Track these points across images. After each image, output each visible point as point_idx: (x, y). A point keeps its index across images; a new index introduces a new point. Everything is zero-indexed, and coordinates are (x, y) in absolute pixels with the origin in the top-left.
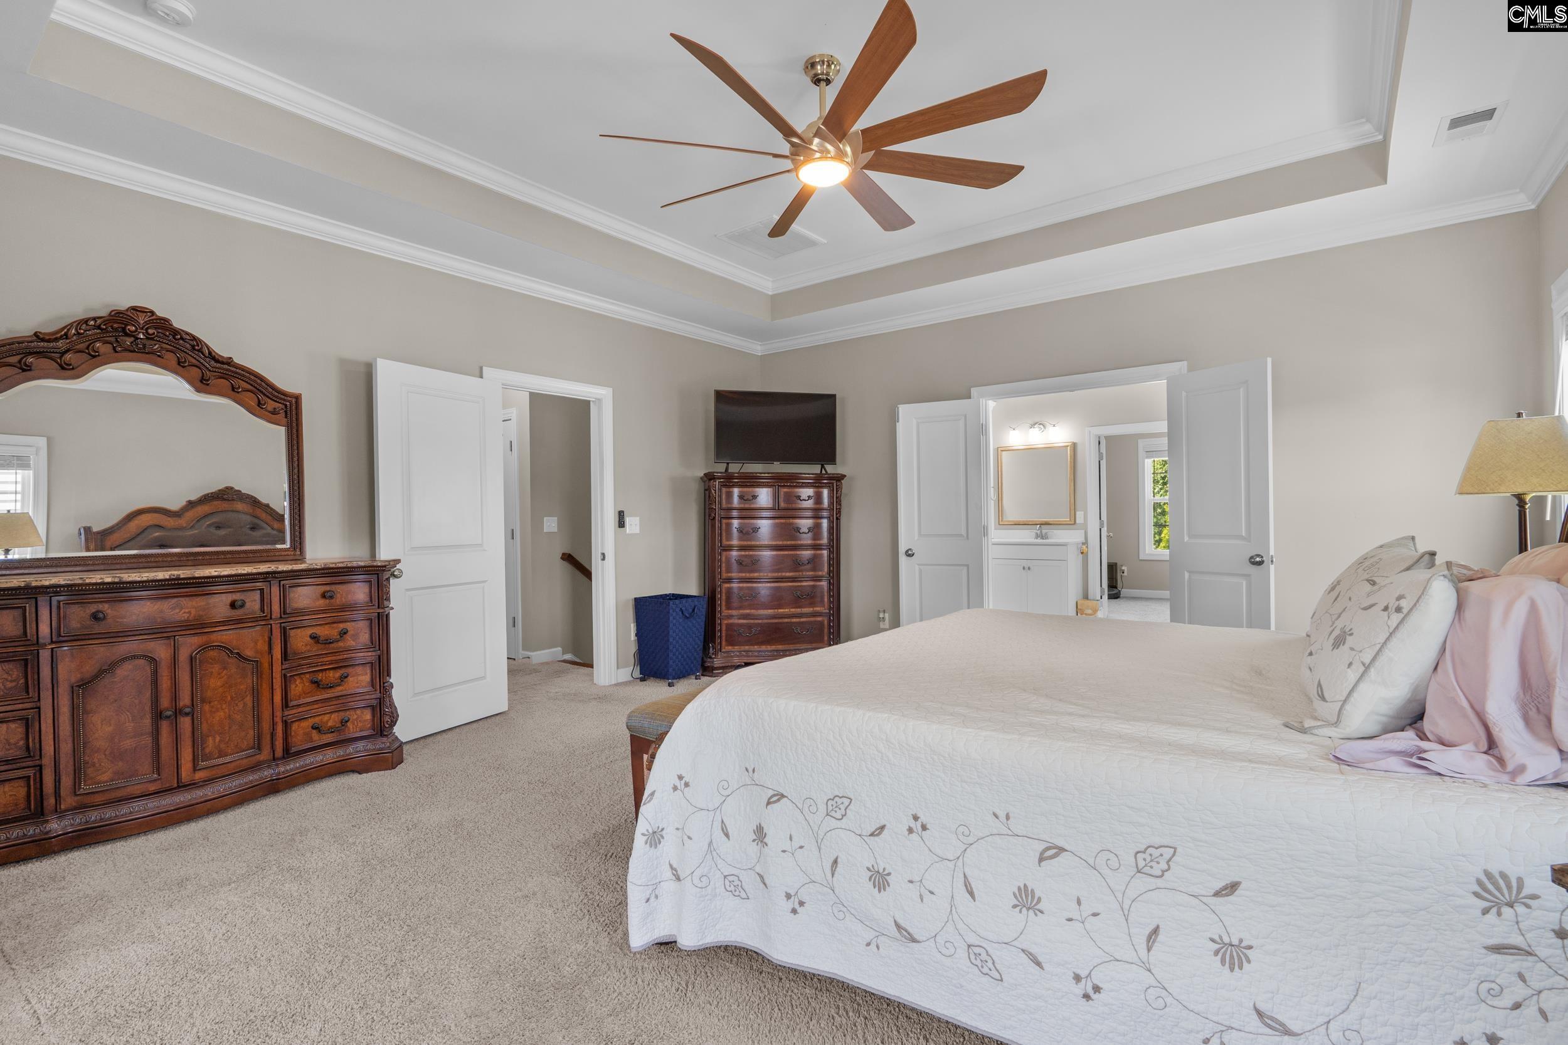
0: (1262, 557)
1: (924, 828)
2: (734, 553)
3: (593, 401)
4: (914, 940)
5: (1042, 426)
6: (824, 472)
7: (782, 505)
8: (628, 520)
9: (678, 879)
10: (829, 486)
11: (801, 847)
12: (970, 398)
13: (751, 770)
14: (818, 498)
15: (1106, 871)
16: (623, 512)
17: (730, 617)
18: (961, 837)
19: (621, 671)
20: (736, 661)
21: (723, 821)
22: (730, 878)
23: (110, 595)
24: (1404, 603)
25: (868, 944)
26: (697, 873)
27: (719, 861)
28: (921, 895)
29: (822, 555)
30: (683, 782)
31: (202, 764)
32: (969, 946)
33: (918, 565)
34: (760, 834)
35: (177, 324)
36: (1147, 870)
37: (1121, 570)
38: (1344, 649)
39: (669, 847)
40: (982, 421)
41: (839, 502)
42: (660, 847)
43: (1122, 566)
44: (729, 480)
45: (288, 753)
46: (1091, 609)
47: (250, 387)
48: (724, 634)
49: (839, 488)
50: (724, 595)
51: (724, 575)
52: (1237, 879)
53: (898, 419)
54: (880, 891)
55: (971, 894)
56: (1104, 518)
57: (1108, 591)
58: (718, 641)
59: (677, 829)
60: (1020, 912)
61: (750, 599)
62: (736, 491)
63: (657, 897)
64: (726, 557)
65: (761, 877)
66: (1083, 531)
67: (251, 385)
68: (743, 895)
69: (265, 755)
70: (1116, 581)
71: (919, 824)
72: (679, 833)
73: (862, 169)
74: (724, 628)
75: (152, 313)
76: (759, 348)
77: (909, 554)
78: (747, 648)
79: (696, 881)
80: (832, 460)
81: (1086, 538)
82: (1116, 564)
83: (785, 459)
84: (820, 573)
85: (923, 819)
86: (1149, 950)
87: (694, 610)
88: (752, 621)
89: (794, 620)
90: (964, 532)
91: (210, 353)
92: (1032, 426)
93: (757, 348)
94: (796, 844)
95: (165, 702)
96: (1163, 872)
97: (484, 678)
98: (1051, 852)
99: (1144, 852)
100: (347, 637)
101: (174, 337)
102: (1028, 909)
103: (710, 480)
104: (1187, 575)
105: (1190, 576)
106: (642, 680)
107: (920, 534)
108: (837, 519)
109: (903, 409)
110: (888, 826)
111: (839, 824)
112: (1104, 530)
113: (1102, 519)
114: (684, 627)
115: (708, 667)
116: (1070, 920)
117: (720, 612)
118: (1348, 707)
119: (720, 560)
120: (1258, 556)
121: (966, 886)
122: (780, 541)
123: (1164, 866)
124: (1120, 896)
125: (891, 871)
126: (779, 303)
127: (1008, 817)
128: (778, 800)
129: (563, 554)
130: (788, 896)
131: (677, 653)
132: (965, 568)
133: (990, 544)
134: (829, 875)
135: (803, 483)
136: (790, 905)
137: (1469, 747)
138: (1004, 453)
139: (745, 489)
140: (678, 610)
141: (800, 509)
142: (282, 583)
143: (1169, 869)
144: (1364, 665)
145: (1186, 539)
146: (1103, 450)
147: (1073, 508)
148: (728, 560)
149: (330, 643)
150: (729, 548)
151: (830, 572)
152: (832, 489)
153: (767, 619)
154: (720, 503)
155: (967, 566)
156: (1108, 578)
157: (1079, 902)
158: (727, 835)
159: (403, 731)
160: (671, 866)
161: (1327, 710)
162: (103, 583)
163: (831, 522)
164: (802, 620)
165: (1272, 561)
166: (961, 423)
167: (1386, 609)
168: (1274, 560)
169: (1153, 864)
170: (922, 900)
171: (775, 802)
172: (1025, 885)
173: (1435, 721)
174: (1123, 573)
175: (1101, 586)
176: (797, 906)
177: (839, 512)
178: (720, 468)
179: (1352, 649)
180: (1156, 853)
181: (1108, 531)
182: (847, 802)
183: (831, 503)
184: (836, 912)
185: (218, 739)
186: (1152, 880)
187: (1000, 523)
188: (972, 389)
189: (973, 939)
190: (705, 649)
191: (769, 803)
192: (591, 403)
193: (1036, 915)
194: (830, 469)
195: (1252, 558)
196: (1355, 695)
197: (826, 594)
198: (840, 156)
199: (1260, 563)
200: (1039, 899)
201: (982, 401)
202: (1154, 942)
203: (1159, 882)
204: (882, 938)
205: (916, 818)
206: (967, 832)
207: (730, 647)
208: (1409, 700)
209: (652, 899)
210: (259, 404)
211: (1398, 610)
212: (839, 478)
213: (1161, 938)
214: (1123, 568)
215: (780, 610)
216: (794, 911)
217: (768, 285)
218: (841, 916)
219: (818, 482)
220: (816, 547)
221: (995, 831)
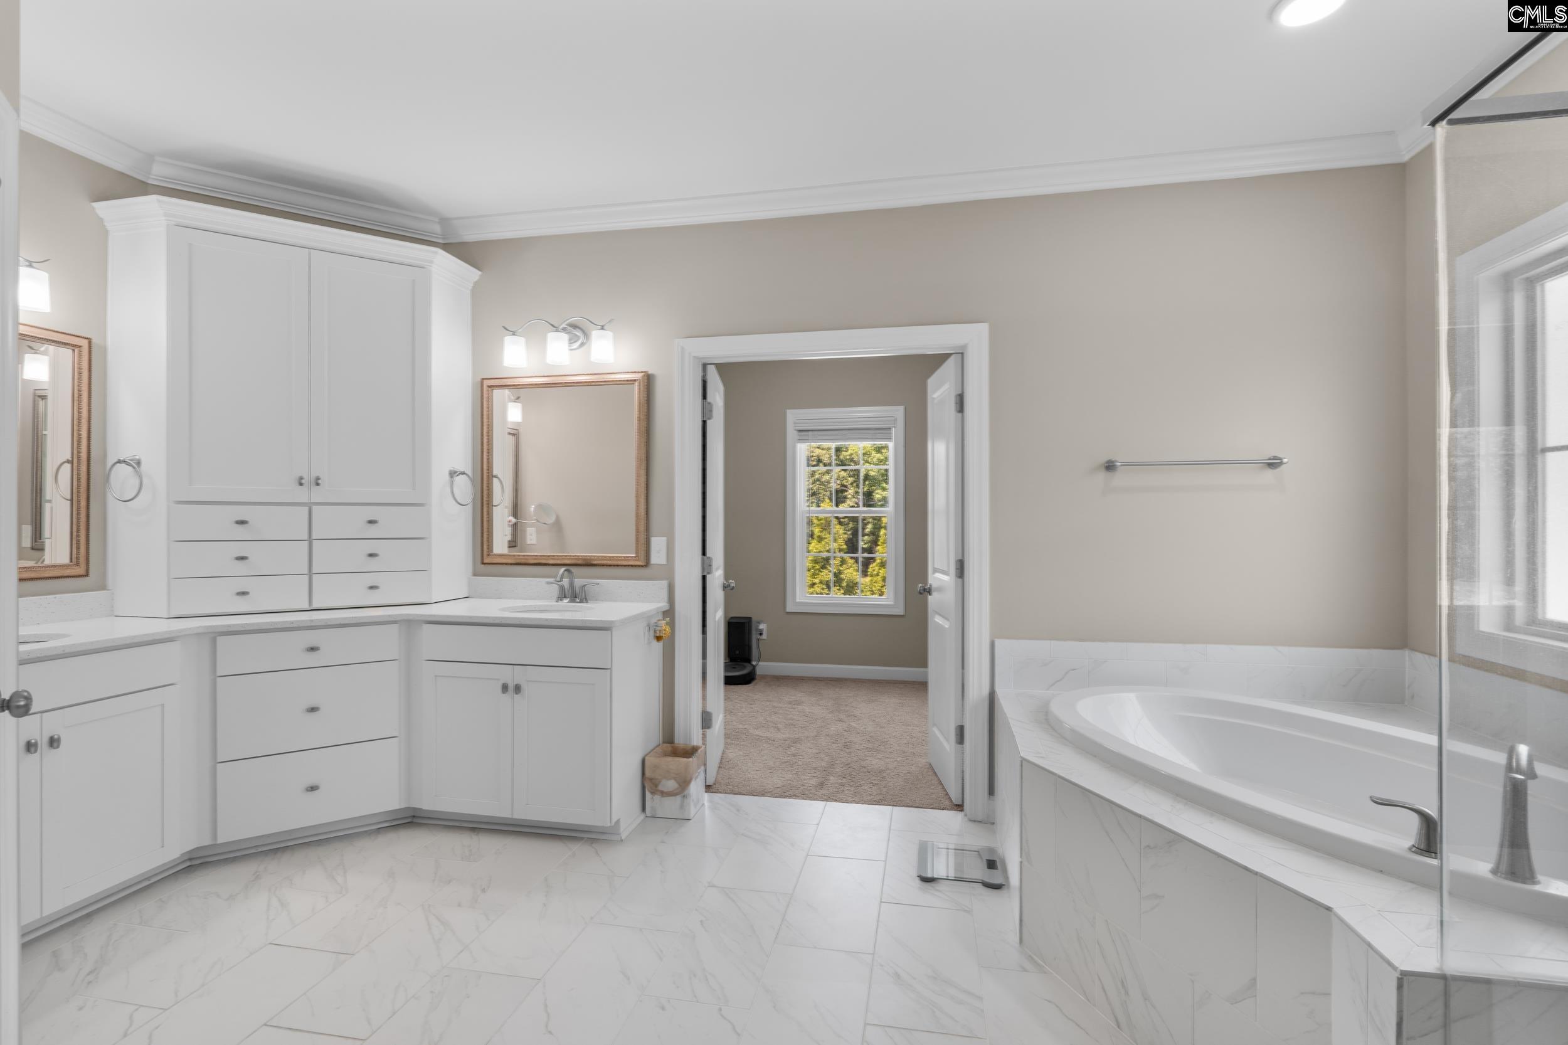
5: (578, 333)
37: (757, 629)
43: (759, 623)
46: (675, 779)
56: (713, 550)
57: (726, 676)
66: (665, 583)
70: (750, 647)
81: (670, 601)
82: (743, 619)
92: (558, 330)
113: (708, 554)
146: (714, 396)
147: (643, 525)
174: (761, 634)
181: (727, 576)
187: (485, 561)
214: (762, 626)
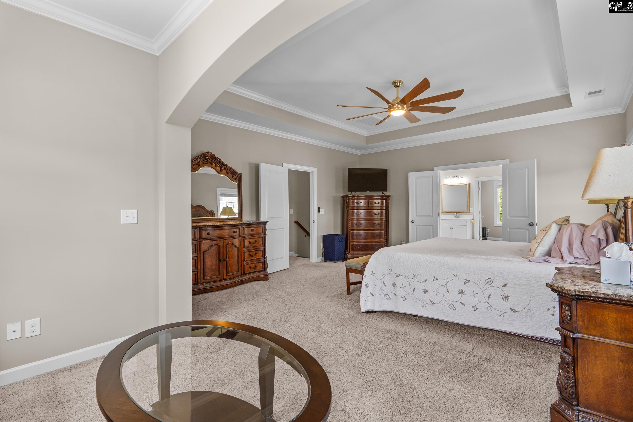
0: (533, 223)
1: (437, 279)
2: (355, 221)
3: (311, 172)
4: (435, 304)
5: (457, 177)
6: (383, 194)
7: (370, 205)
8: (321, 210)
9: (373, 295)
10: (386, 199)
11: (405, 286)
12: (434, 170)
13: (391, 270)
14: (382, 203)
15: (479, 285)
16: (319, 207)
17: (353, 242)
18: (446, 280)
19: (319, 258)
20: (356, 256)
21: (384, 282)
22: (386, 295)
23: (215, 228)
24: (547, 229)
25: (423, 306)
26: (378, 294)
27: (383, 291)
28: (436, 294)
29: (383, 222)
30: (373, 273)
31: (228, 274)
32: (448, 303)
33: (415, 225)
34: (394, 284)
35: (216, 156)
36: (488, 283)
37: (487, 230)
38: (535, 240)
39: (370, 289)
40: (438, 178)
41: (388, 205)
42: (368, 288)
43: (487, 228)
44: (353, 197)
45: (244, 274)
47: (230, 172)
48: (351, 247)
49: (388, 200)
50: (351, 235)
51: (351, 228)
52: (507, 283)
53: (409, 177)
54: (426, 294)
55: (448, 292)
56: (481, 210)
57: (482, 238)
58: (349, 249)
59: (372, 284)
60: (460, 295)
61: (358, 236)
62: (356, 201)
63: (367, 300)
64: (351, 222)
65: (395, 294)
66: (472, 215)
67: (231, 172)
68: (390, 299)
69: (239, 274)
70: (485, 234)
71: (435, 278)
72: (373, 285)
73: (409, 110)
74: (351, 245)
75: (211, 153)
76: (359, 152)
77: (413, 222)
78: (358, 252)
79: (378, 295)
80: (386, 191)
81: (474, 218)
82: (485, 228)
83: (370, 190)
84: (382, 228)
85: (436, 277)
86: (488, 299)
87: (342, 239)
88: (360, 243)
89: (373, 243)
90: (432, 215)
91: (223, 163)
92: (454, 177)
93: (359, 153)
94: (404, 286)
95: (221, 257)
96: (491, 283)
97: (284, 257)
98: (467, 282)
99: (487, 280)
100: (257, 243)
101: (215, 160)
102: (462, 294)
103: (347, 197)
104: (508, 229)
105: (509, 230)
106: (325, 261)
107: (416, 215)
108: (388, 210)
109: (411, 174)
110: (428, 279)
111: (415, 280)
112: (481, 215)
114: (339, 244)
115: (346, 258)
116: (471, 295)
117: (350, 240)
118: (535, 252)
119: (350, 223)
120: (532, 223)
121: (447, 291)
122: (369, 217)
123: (492, 282)
124: (482, 289)
125: (429, 289)
126: (369, 139)
127: (457, 275)
128: (399, 276)
129: (295, 221)
130: (402, 297)
131: (337, 253)
132: (432, 227)
133: (440, 220)
134: (413, 291)
135: (375, 198)
136: (403, 299)
137: (558, 258)
138: (443, 187)
139: (358, 200)
140: (337, 239)
141: (374, 207)
142: (244, 226)
143: (493, 283)
144: (539, 243)
145: (508, 217)
146: (480, 186)
147: (469, 207)
148: (352, 223)
149: (253, 244)
150: (353, 219)
151: (385, 227)
152: (386, 200)
153: (363, 243)
154: (350, 204)
155: (433, 226)
156: (482, 233)
157: (473, 291)
158: (385, 285)
159: (269, 270)
160: (371, 293)
161: (531, 253)
162: (211, 225)
163: (386, 211)
164: (376, 243)
165: (536, 225)
166: (431, 179)
167: (544, 230)
168: (537, 224)
169: (489, 282)
170: (436, 295)
171: (398, 277)
172: (461, 289)
173: (553, 254)
175: (479, 235)
176: (404, 300)
177: (388, 208)
178: (349, 193)
179: (537, 240)
180: (490, 279)
182: (417, 275)
183: (386, 205)
184: (414, 300)
185: (231, 268)
186: (489, 285)
187: (443, 212)
188: (435, 167)
189: (449, 302)
190: (345, 252)
191: (396, 277)
192: (310, 173)
193: (463, 295)
194: (386, 194)
195: (529, 223)
196: (537, 249)
197: (384, 235)
198: (403, 108)
199: (532, 225)
200: (464, 292)
201: (438, 171)
202: (490, 297)
203: (491, 286)
204: (426, 305)
205: (435, 277)
206: (447, 279)
207: (352, 252)
208: (549, 250)
209: (366, 300)
210: (232, 177)
211: (546, 230)
212: (388, 197)
213: (491, 297)
215: (369, 240)
216: (404, 301)
217: (365, 133)
218: (416, 301)
219: (382, 198)
220: (381, 219)
221: (454, 278)
